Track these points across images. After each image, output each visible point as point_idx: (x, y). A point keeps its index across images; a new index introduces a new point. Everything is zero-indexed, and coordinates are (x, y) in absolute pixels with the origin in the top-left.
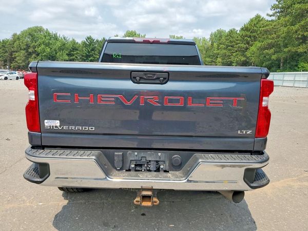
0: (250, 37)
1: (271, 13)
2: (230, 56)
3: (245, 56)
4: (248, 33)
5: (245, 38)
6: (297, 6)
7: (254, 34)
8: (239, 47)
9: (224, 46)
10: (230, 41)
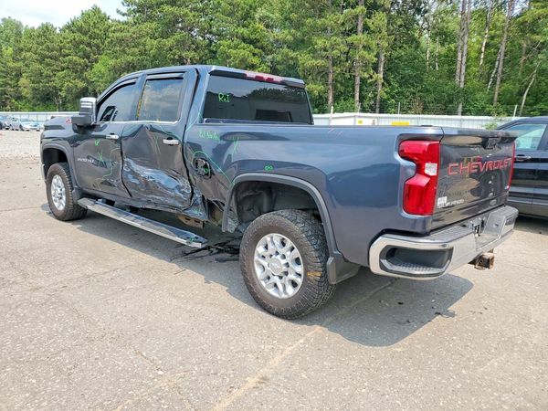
0: (89, 45)
1: (124, 10)
2: (50, 77)
3: (84, 79)
4: (86, 39)
5: (81, 46)
6: (167, 8)
7: (96, 41)
8: (70, 61)
9: (35, 57)
10: (48, 48)
